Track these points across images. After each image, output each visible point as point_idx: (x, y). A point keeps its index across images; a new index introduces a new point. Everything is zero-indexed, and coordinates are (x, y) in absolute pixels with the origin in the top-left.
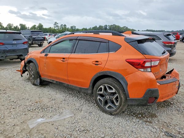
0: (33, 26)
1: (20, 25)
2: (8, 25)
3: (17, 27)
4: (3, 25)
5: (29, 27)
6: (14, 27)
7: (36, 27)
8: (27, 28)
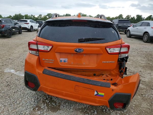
0: (149, 17)
1: (136, 16)
2: (127, 16)
3: (134, 17)
4: (123, 16)
5: (144, 18)
6: (132, 18)
7: (152, 17)
8: (142, 18)
